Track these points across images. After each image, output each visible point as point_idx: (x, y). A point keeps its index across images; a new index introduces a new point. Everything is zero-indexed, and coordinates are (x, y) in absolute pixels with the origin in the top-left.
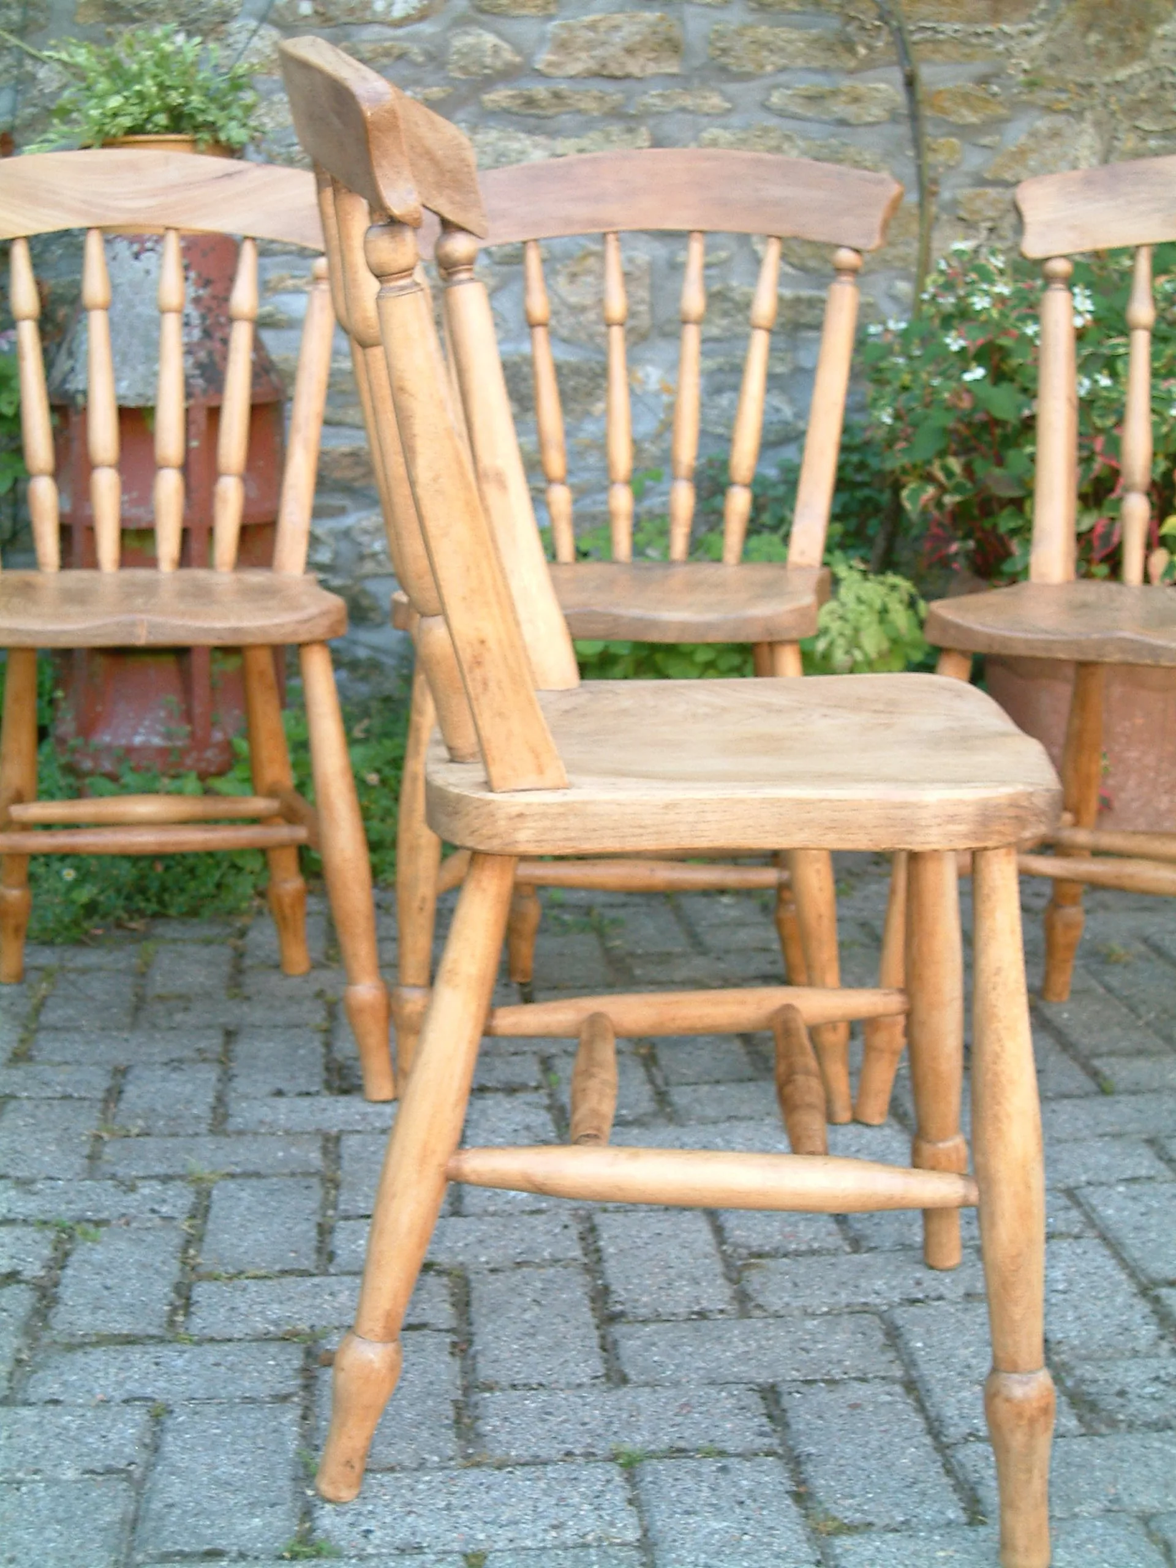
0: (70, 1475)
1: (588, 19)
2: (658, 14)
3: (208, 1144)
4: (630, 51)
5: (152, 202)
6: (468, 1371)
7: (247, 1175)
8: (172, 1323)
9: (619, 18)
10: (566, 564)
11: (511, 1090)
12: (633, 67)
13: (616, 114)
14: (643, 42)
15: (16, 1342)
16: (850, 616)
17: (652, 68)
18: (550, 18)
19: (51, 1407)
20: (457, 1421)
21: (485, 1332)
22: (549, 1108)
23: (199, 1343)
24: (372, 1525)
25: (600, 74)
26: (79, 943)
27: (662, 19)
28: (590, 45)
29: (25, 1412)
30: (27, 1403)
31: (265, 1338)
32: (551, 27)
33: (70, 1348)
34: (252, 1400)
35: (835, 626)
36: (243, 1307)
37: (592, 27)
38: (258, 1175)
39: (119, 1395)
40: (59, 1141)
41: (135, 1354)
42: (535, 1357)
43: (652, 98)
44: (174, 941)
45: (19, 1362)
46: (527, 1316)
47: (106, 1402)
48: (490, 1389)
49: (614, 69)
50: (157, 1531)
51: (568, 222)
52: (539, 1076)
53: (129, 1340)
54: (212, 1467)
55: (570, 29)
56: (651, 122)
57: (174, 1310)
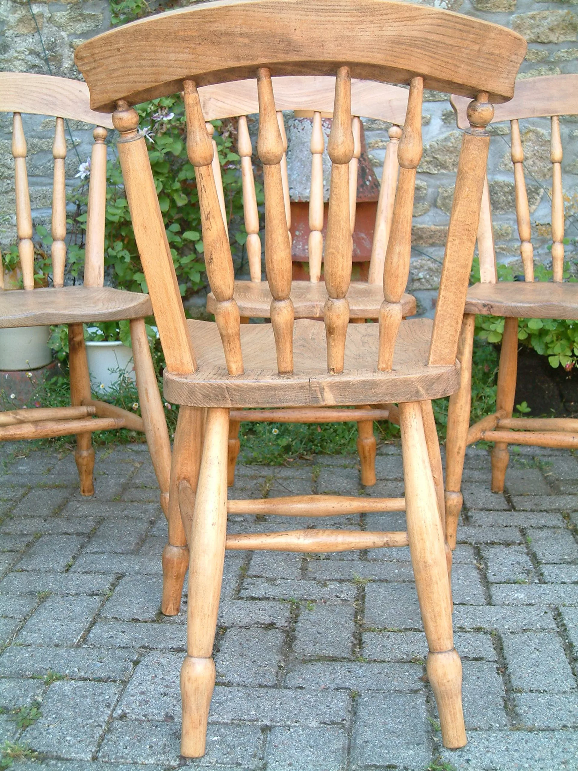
0: (314, 724)
1: (530, 13)
2: (566, 11)
3: (359, 565)
4: (551, 30)
5: (307, 99)
6: (508, 681)
7: (381, 581)
8: (353, 652)
9: (547, 13)
10: (530, 282)
11: (507, 544)
12: (553, 38)
13: (544, 61)
14: (558, 25)
15: (278, 658)
17: (562, 38)
18: (512, 13)
19: (299, 690)
20: (505, 707)
21: (513, 664)
22: (528, 554)
23: (369, 662)
24: (470, 757)
25: (536, 41)
26: (281, 465)
27: (568, 14)
28: (532, 27)
29: (286, 692)
30: (286, 688)
31: (401, 661)
32: (512, 17)
33: (305, 662)
34: (400, 692)
36: (389, 646)
37: (533, 17)
38: (386, 581)
39: (332, 686)
40: (285, 561)
41: (338, 666)
42: (539, 677)
43: (562, 53)
44: (328, 466)
45: (280, 667)
46: (533, 656)
47: (326, 689)
48: (520, 692)
49: (543, 38)
50: (361, 754)
51: (533, 110)
52: (521, 538)
53: (334, 659)
54: (385, 724)
55: (522, 19)
56: (562, 65)
57: (354, 646)
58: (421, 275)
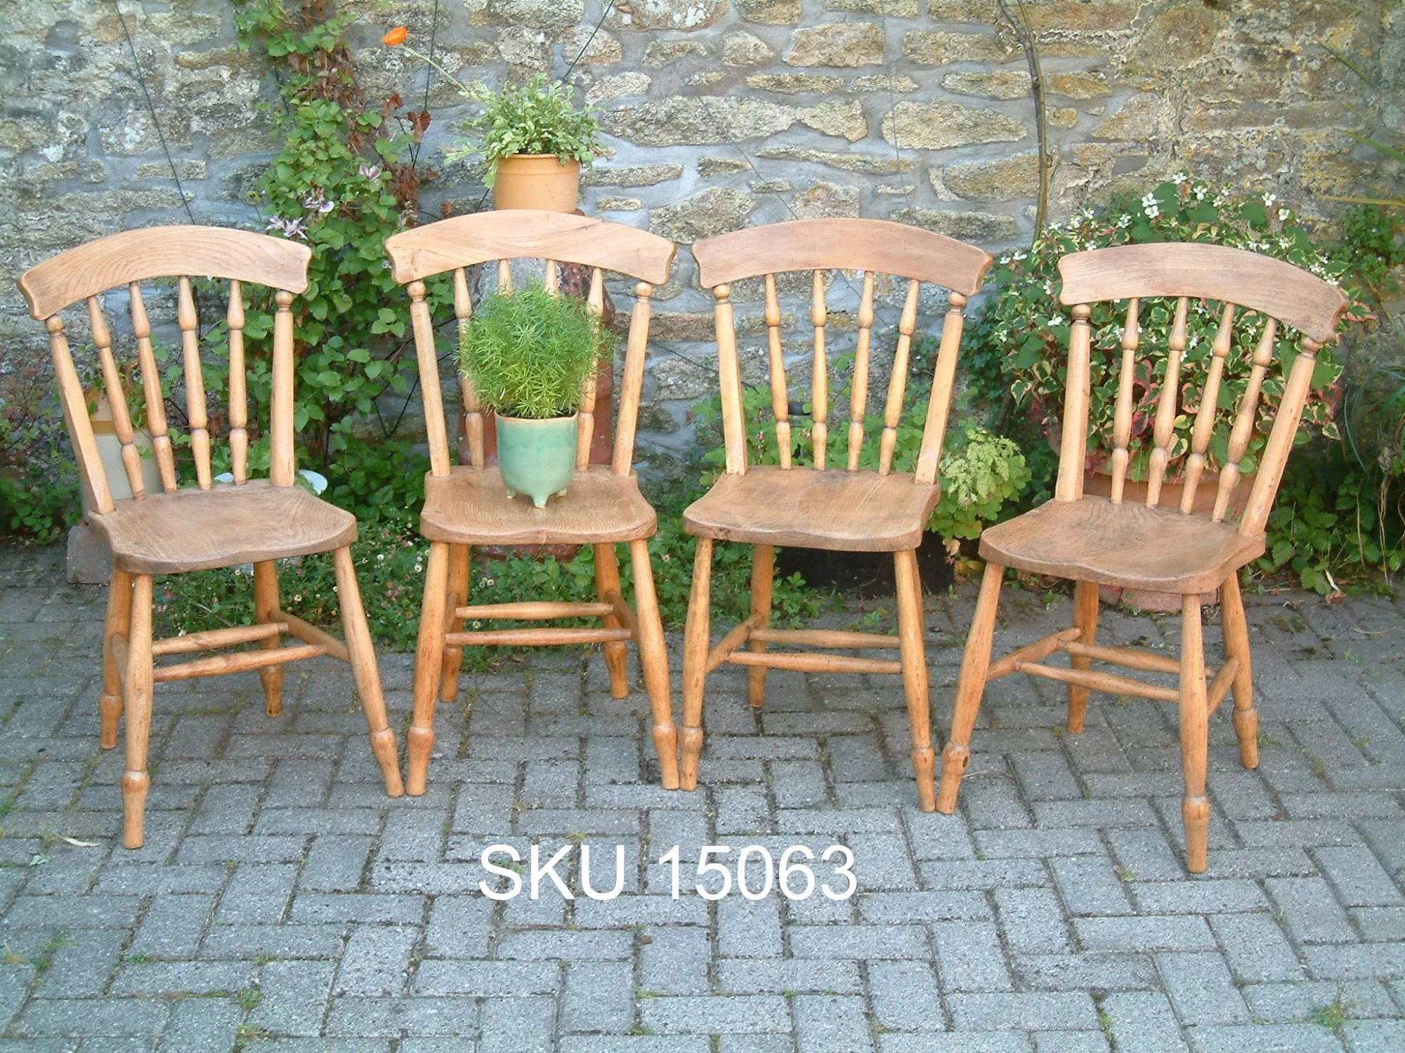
0: (525, 995)
1: (820, 27)
2: (869, 24)
3: (576, 814)
4: (848, 50)
5: (539, 243)
6: (715, 948)
7: (598, 835)
8: (565, 919)
9: (843, 26)
11: (745, 784)
12: (851, 60)
13: (839, 92)
14: (858, 44)
15: (489, 928)
16: (972, 470)
17: (863, 60)
18: (794, 26)
19: (511, 961)
20: (709, 973)
21: (724, 928)
22: (766, 796)
23: (580, 930)
24: (668, 1021)
25: (828, 65)
26: (486, 672)
27: (872, 28)
28: (821, 46)
29: (499, 964)
30: (498, 959)
31: (613, 928)
32: (795, 33)
33: (516, 931)
34: (609, 960)
35: (962, 476)
36: (601, 912)
37: (823, 33)
38: (604, 835)
39: (543, 956)
40: (493, 811)
41: (549, 934)
42: (748, 942)
43: (863, 82)
44: (543, 670)
45: (491, 938)
46: (746, 920)
47: (537, 960)
48: (725, 958)
49: (837, 61)
50: (569, 1021)
52: (762, 774)
53: (545, 928)
54: (592, 992)
55: (808, 35)
56: (862, 98)
57: (566, 912)
58: (670, 381)
